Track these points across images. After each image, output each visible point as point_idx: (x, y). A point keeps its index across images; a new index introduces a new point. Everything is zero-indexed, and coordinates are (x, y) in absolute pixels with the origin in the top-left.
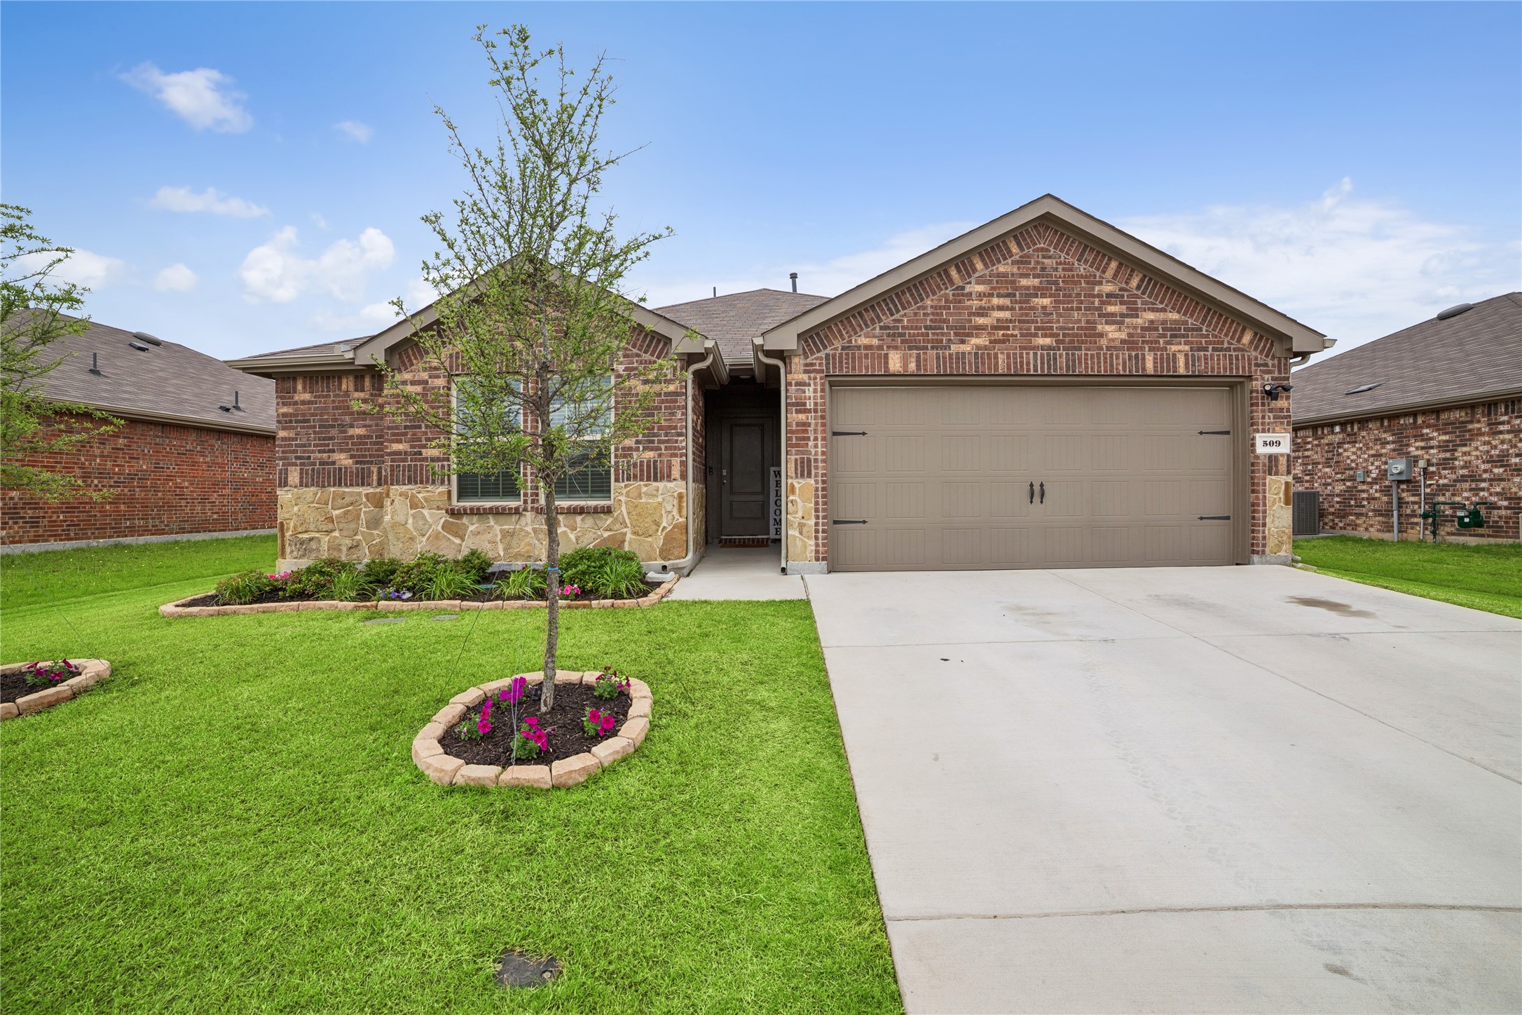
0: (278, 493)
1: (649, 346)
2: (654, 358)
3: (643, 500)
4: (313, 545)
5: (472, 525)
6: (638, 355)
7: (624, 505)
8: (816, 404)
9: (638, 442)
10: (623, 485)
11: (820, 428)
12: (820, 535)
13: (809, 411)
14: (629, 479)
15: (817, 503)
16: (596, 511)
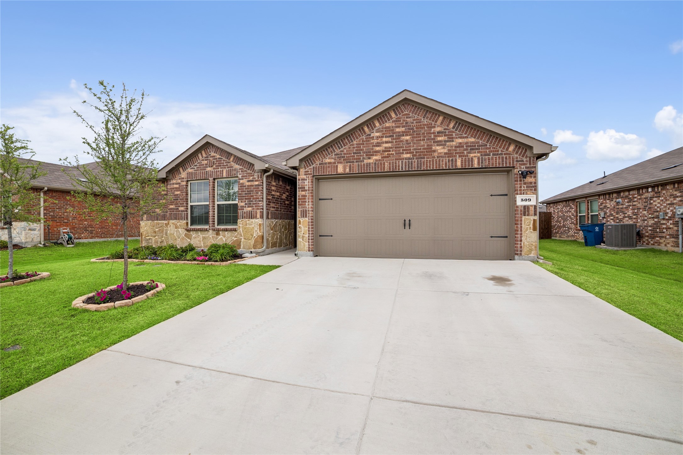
0: (141, 223)
1: (249, 167)
2: (251, 172)
3: (248, 226)
4: (150, 241)
5: (194, 234)
6: (246, 171)
7: (241, 228)
8: (309, 188)
9: (246, 204)
10: (241, 220)
11: (310, 197)
12: (310, 241)
13: (306, 190)
14: (243, 218)
15: (309, 228)
16: (231, 230)
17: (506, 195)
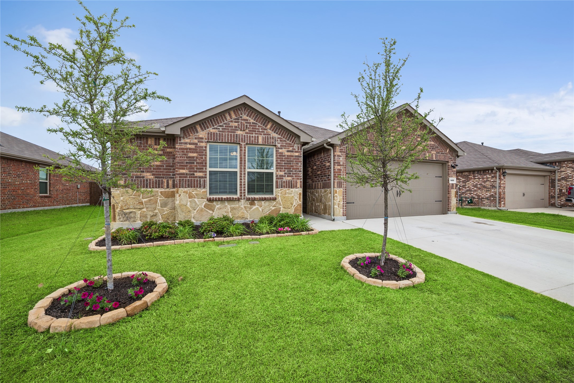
1: (289, 138)
2: (291, 143)
3: (287, 195)
4: (132, 215)
5: (218, 205)
6: (285, 141)
7: (280, 197)
8: (343, 163)
9: (285, 173)
10: (280, 189)
11: (344, 171)
12: (344, 207)
13: (341, 165)
14: (282, 187)
15: (343, 197)
16: (270, 199)
17: (441, 177)
